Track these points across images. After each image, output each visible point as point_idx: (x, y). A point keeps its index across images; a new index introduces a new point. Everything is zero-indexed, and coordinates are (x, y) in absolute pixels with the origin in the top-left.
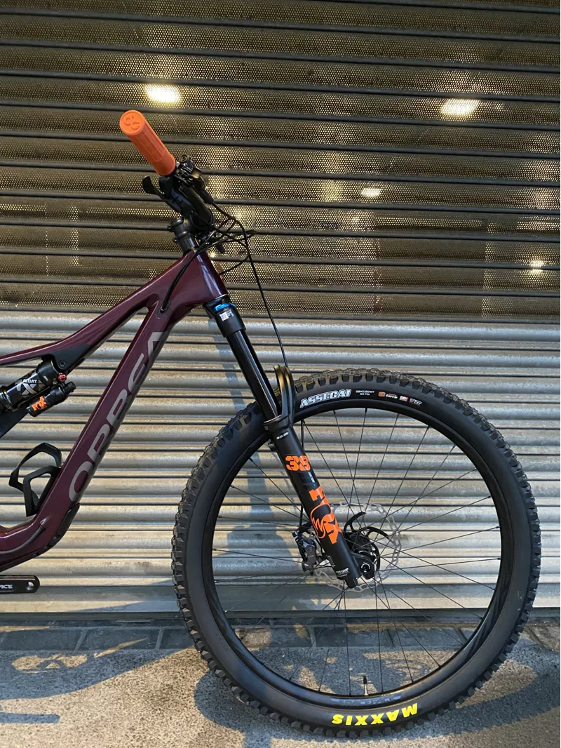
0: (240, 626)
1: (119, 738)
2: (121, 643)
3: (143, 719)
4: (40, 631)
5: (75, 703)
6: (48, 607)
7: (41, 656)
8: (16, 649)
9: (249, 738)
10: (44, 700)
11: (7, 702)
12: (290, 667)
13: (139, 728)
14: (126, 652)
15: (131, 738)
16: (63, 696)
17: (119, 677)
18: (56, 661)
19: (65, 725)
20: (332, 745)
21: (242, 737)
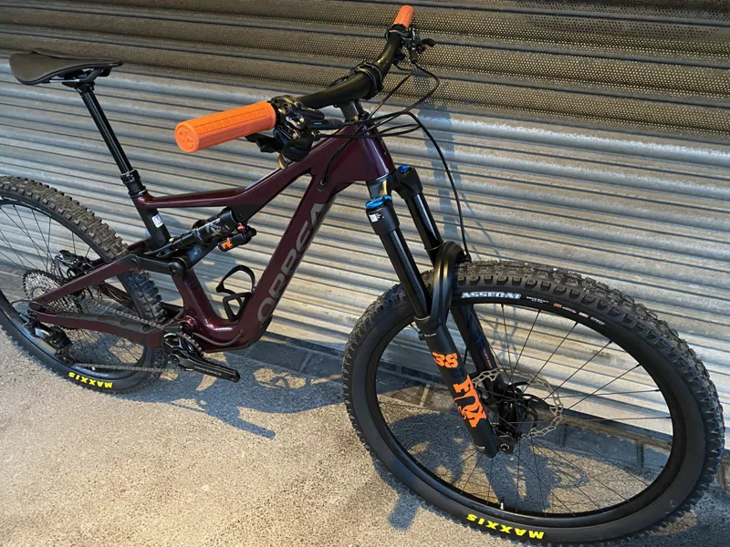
0: (431, 382)
1: (310, 468)
2: (333, 374)
3: (330, 456)
4: (279, 345)
5: (288, 425)
6: (284, 330)
7: (275, 371)
8: (259, 360)
9: (402, 500)
10: (268, 416)
11: (245, 409)
12: (459, 440)
13: (326, 463)
14: (335, 384)
15: (318, 470)
16: (281, 416)
17: (323, 409)
18: (284, 380)
19: (276, 443)
20: (465, 529)
21: (397, 498)
